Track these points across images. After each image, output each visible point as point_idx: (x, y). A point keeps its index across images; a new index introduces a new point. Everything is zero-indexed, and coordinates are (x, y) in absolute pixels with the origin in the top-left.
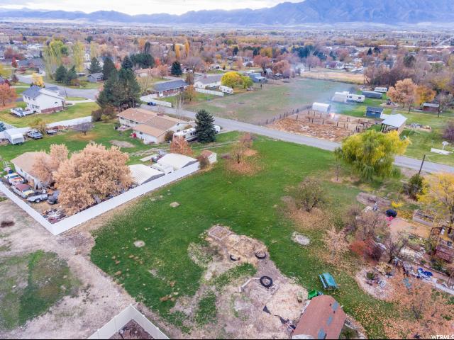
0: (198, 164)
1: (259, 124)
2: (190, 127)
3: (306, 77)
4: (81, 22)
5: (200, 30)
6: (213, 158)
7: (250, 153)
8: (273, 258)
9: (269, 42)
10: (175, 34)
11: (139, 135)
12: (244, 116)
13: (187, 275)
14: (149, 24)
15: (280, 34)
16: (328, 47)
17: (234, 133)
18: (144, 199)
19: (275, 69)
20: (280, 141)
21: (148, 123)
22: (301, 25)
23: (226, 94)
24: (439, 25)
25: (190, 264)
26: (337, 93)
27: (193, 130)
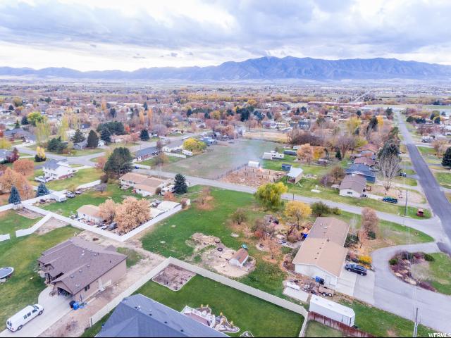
0: (181, 206)
1: (213, 180)
2: (170, 184)
3: (247, 138)
4: (30, 79)
5: (152, 86)
6: (188, 202)
7: (209, 198)
8: (223, 242)
9: (217, 100)
10: (129, 90)
11: (138, 191)
12: (202, 173)
13: (187, 250)
14: (101, 80)
15: (226, 90)
16: (267, 104)
17: (197, 186)
18: (157, 225)
19: (223, 132)
20: (227, 190)
21: (143, 183)
22: (245, 81)
23: (188, 156)
24: (358, 81)
25: (188, 247)
26: (265, 153)
27: (173, 186)
